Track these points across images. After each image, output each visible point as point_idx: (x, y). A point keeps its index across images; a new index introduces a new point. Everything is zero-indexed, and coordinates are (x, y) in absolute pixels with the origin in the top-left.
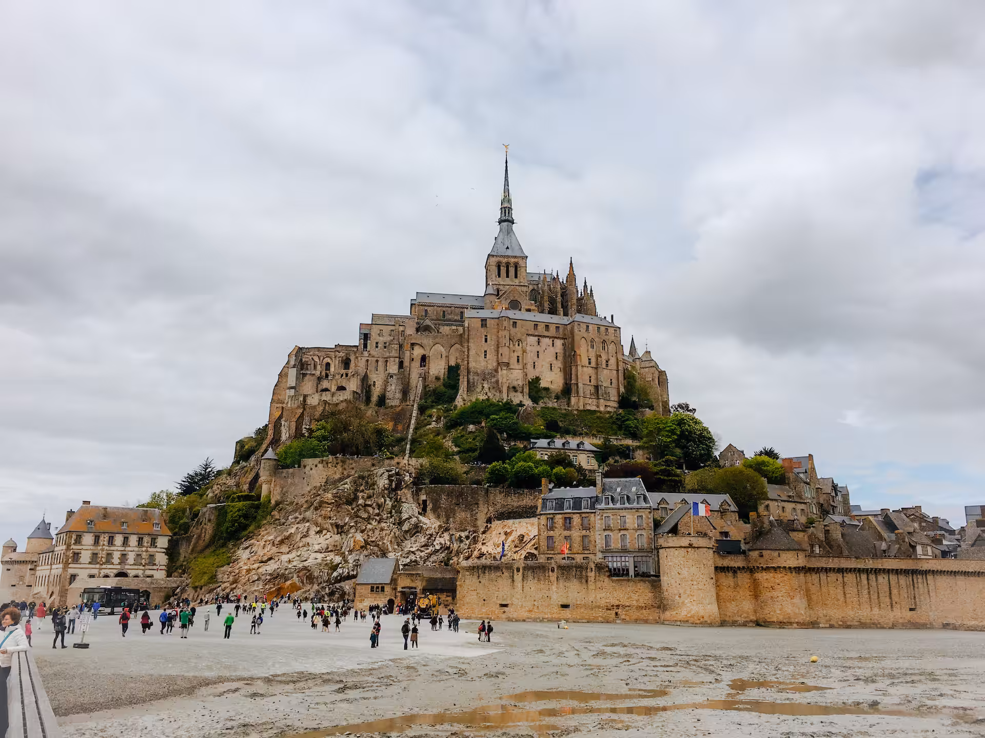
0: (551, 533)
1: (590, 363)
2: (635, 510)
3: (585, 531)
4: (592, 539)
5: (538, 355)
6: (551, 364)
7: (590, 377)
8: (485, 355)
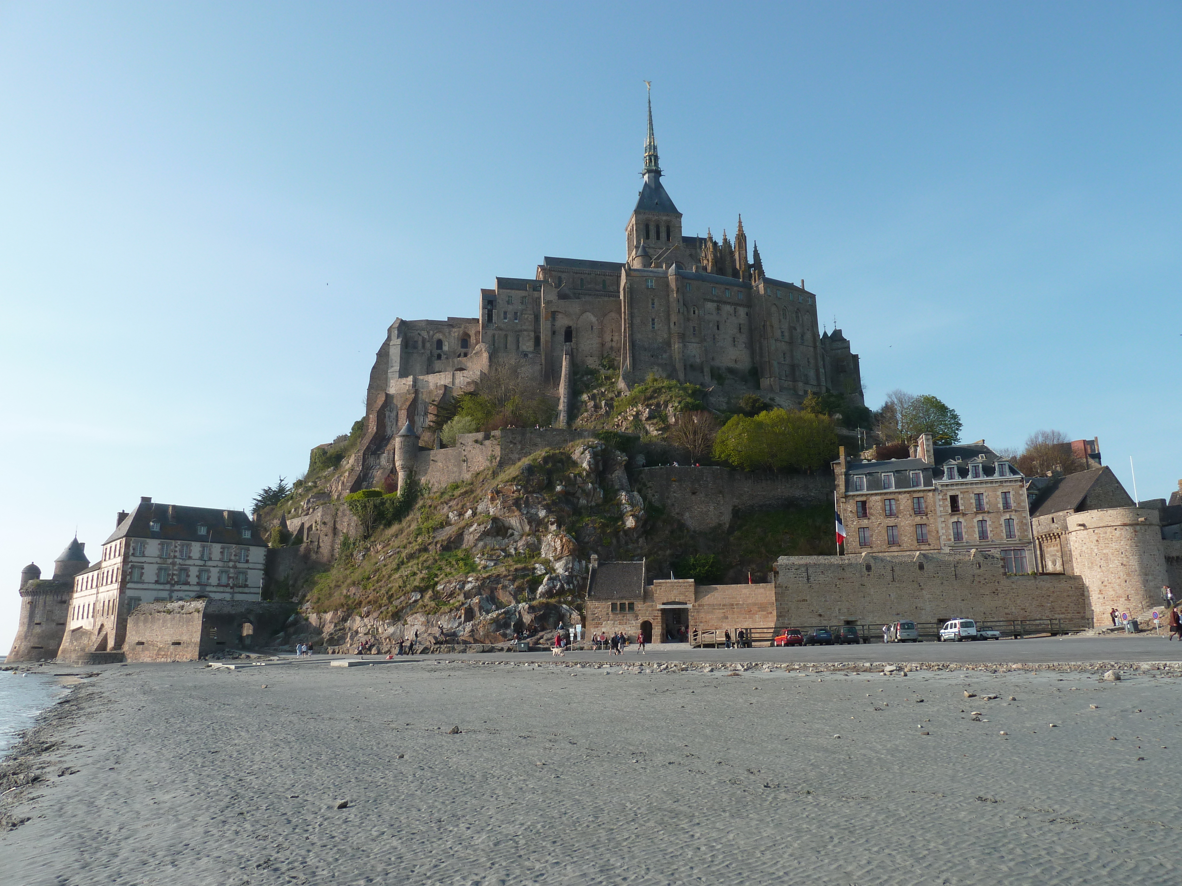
0: (865, 522)
1: (783, 335)
2: (997, 485)
3: (919, 518)
4: (932, 527)
5: (718, 326)
6: (734, 338)
7: (784, 354)
8: (653, 324)
